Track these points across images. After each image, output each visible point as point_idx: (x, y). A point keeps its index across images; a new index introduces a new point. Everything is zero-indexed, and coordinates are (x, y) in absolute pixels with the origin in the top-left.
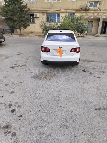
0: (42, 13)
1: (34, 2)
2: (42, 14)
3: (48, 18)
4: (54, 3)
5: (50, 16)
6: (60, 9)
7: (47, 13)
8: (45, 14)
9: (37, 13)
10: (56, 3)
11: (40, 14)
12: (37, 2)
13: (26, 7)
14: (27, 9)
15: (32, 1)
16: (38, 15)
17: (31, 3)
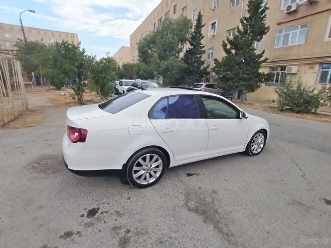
0: (309, 64)
1: (294, 46)
2: (307, 66)
7: (321, 64)
8: (317, 67)
9: (296, 65)
11: (303, 67)
12: (299, 46)
13: (261, 56)
14: (262, 59)
15: (289, 44)
16: (294, 69)
17: (286, 49)
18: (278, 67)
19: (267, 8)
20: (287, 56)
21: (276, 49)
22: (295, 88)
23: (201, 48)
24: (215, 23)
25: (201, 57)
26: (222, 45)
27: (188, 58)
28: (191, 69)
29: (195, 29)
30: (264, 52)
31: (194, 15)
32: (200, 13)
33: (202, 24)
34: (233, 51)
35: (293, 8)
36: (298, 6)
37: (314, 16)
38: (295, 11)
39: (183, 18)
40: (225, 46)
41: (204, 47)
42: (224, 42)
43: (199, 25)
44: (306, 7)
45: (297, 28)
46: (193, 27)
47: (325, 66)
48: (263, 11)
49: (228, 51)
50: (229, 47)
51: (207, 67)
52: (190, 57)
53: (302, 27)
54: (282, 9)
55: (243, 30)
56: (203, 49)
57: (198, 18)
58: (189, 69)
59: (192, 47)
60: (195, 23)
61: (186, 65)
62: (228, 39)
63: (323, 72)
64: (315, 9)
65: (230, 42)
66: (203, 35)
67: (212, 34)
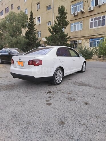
0: (85, 39)
1: (79, 31)
2: (85, 40)
3: (91, 43)
4: (97, 29)
5: (93, 41)
6: (104, 33)
7: (90, 39)
8: (88, 40)
9: (80, 39)
10: (100, 28)
11: (83, 40)
12: (81, 31)
13: (67, 35)
14: (68, 37)
15: (77, 30)
16: (80, 41)
17: (75, 32)
18: (74, 40)
19: (67, 13)
20: (76, 36)
21: (71, 32)
22: (83, 49)
23: (35, 30)
24: (40, 17)
25: (36, 36)
26: (48, 30)
27: (28, 36)
28: (31, 43)
29: (29, 20)
30: (68, 33)
31: (26, 11)
32: (31, 11)
33: (34, 18)
34: (54, 33)
35: (76, 14)
36: (78, 13)
37: (84, 18)
38: (77, 15)
39: (23, 13)
40: (50, 30)
41: (36, 30)
42: (49, 28)
43: (32, 18)
44: (81, 14)
45: (79, 23)
46: (29, 19)
47: (91, 39)
48: (66, 14)
49: (52, 33)
50: (52, 30)
51: (39, 41)
52: (29, 36)
53: (80, 23)
54: (71, 14)
55: (57, 23)
56: (36, 31)
57: (31, 14)
58: (30, 42)
59: (29, 30)
60: (29, 17)
61: (28, 40)
62: (51, 27)
63: (91, 42)
64: (84, 15)
65: (53, 28)
66: (35, 24)
67: (39, 23)
